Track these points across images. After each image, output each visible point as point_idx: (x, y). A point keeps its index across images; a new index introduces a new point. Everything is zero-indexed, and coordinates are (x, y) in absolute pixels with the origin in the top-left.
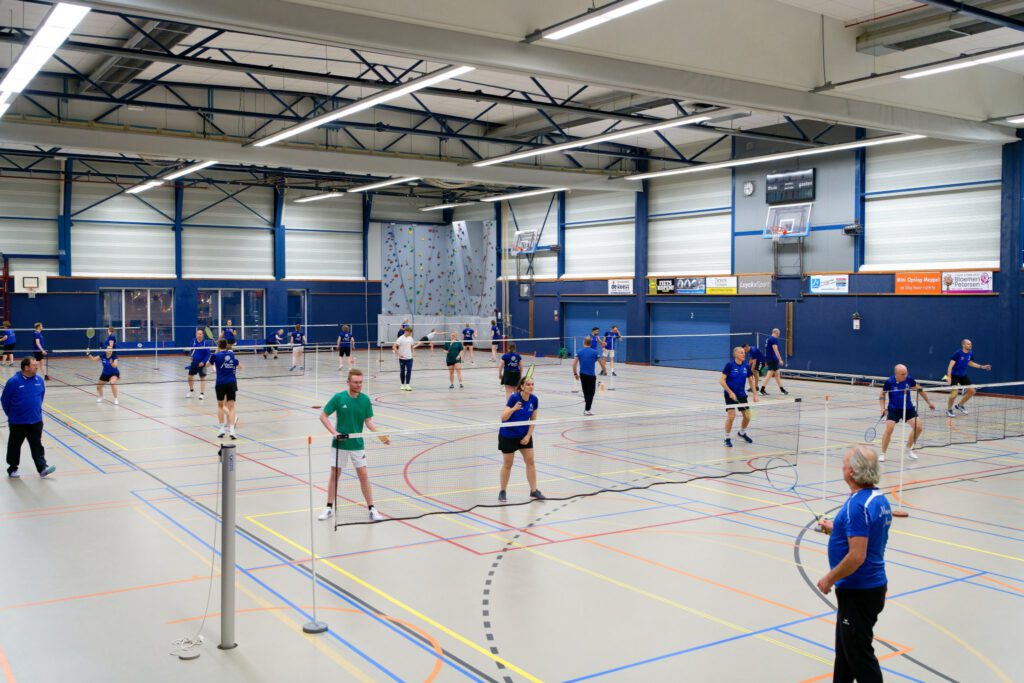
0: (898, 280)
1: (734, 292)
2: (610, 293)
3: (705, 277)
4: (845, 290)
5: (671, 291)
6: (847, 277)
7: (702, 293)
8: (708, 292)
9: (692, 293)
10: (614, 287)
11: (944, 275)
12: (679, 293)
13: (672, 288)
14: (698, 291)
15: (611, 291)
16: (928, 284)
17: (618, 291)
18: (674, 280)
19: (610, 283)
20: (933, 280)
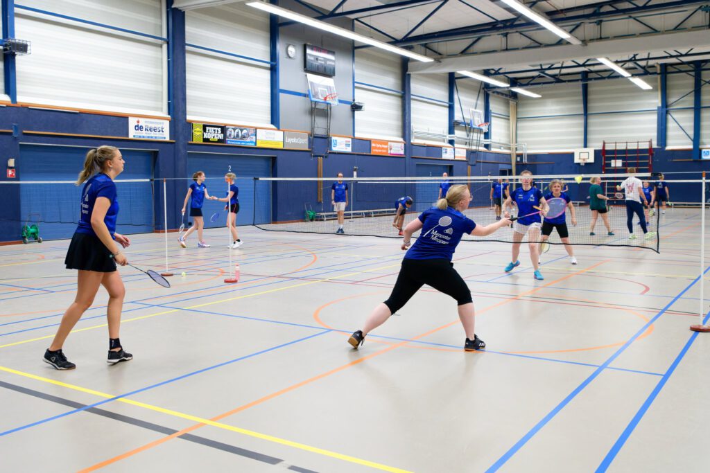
0: (373, 145)
1: (281, 147)
2: (131, 136)
3: (256, 129)
4: (349, 150)
5: (219, 141)
6: (350, 140)
7: (252, 145)
8: (259, 145)
9: (243, 144)
10: (138, 128)
11: (389, 143)
12: (229, 143)
13: (221, 136)
14: (248, 142)
15: (133, 134)
16: (383, 148)
17: (144, 135)
18: (224, 129)
19: (132, 122)
20: (385, 147)
